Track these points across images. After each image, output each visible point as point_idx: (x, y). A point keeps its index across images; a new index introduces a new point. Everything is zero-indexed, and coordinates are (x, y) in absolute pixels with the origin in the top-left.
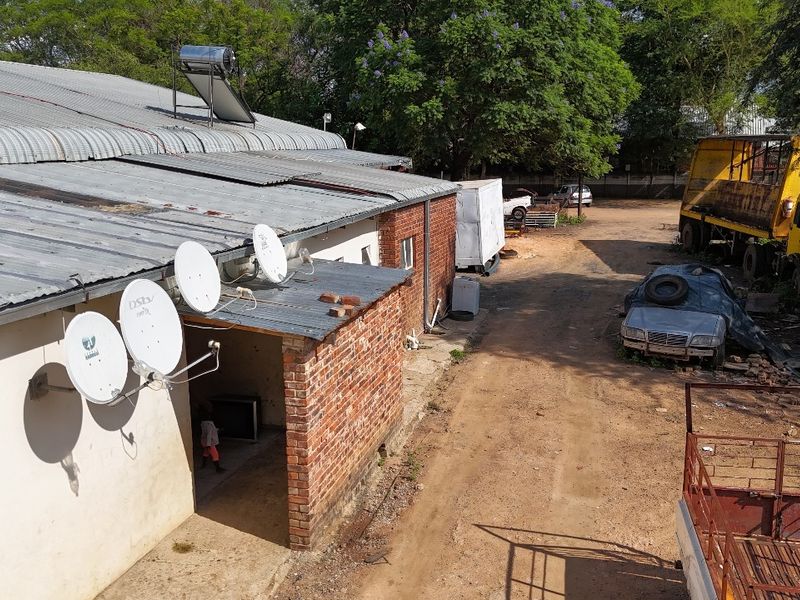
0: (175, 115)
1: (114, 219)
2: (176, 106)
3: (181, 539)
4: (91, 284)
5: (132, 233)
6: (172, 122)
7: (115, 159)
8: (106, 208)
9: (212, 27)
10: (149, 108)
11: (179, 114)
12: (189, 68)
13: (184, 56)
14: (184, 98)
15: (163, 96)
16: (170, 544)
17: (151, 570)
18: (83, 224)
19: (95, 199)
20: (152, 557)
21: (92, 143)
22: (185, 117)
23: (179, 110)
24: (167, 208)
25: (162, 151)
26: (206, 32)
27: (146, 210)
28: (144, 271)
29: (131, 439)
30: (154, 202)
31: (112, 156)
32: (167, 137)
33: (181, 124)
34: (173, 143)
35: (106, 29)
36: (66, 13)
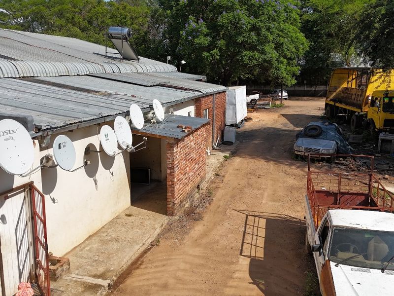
0: (106, 56)
1: (100, 97)
2: (106, 53)
3: (128, 213)
4: (105, 116)
5: (110, 102)
6: (107, 60)
7: (87, 75)
8: (95, 93)
9: (114, 16)
10: (94, 53)
11: (108, 56)
12: (112, 37)
13: (110, 31)
14: (109, 50)
15: (101, 49)
16: (124, 214)
17: (119, 221)
18: (90, 98)
19: (89, 90)
20: (118, 217)
21: (79, 69)
22: (110, 57)
23: (108, 55)
24: (116, 94)
25: (104, 72)
26: (111, 18)
27: (110, 94)
28: (120, 113)
29: (112, 174)
30: (110, 92)
31: (86, 74)
32: (107, 67)
33: (111, 61)
34: (108, 69)
35: (60, 14)
36: (41, 7)
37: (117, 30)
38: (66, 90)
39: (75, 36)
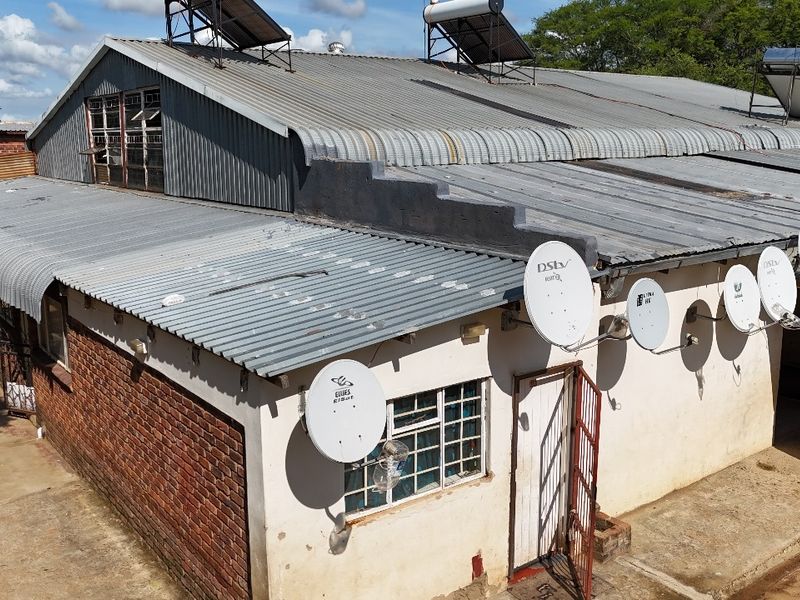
0: (750, 114)
1: (729, 202)
2: (751, 105)
3: (764, 460)
4: (740, 246)
5: (751, 214)
6: (751, 122)
7: (703, 154)
8: (719, 194)
9: (777, 23)
10: (724, 108)
11: (753, 114)
12: (770, 69)
13: (767, 59)
14: (759, 99)
15: (740, 98)
16: (754, 462)
17: (741, 474)
18: (709, 205)
19: (705, 187)
20: (740, 466)
21: (687, 141)
22: (758, 115)
23: (754, 110)
24: (767, 196)
25: (742, 148)
26: (769, 28)
27: (751, 198)
28: (773, 241)
29: (738, 370)
30: (754, 191)
31: (701, 152)
32: (748, 136)
33: (759, 123)
34: (752, 140)
35: (657, 32)
36: (623, 20)
37: (783, 54)
38: (658, 186)
39: (683, 73)
